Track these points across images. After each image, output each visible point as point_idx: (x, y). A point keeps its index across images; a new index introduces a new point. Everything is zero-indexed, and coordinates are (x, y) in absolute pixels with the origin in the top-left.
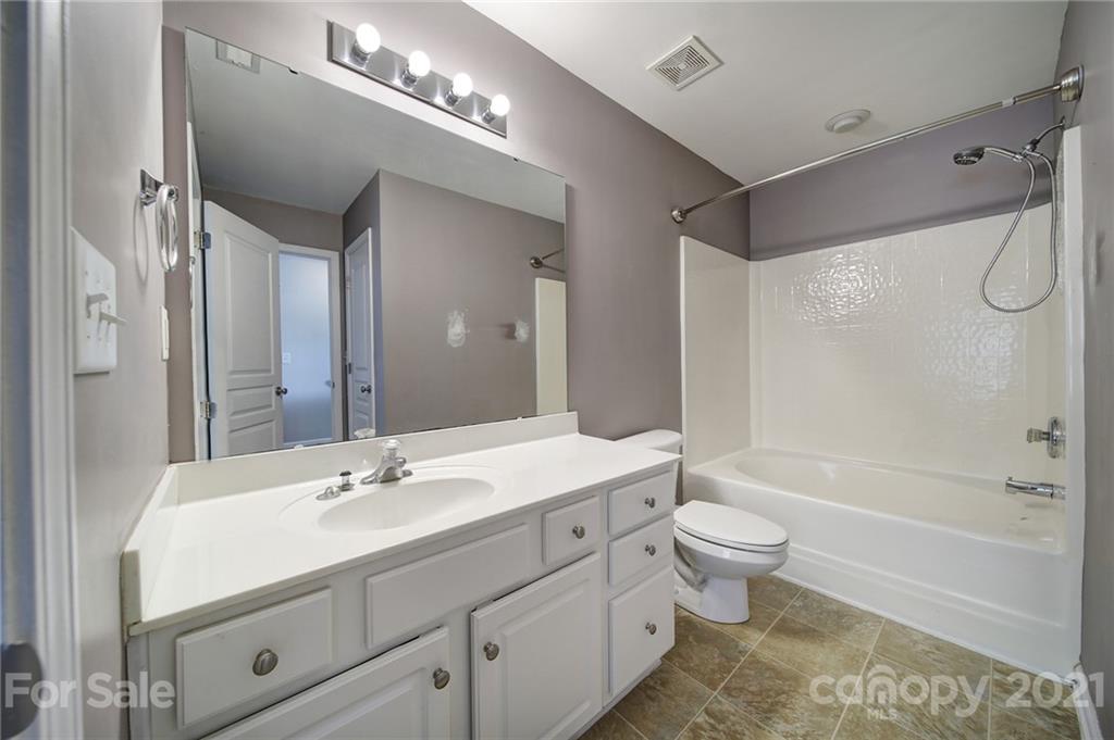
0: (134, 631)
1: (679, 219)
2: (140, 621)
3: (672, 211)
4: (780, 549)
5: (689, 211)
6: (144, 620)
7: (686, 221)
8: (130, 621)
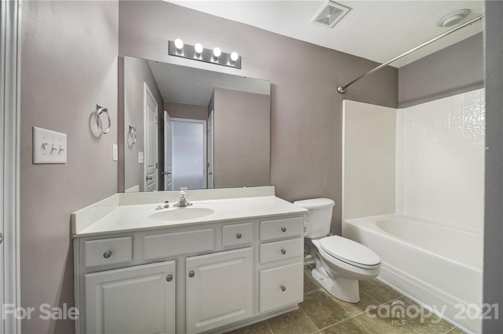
0: (74, 236)
1: (342, 91)
2: (75, 234)
3: (338, 88)
4: (374, 267)
5: (347, 86)
6: (77, 234)
7: (346, 92)
8: (74, 233)
